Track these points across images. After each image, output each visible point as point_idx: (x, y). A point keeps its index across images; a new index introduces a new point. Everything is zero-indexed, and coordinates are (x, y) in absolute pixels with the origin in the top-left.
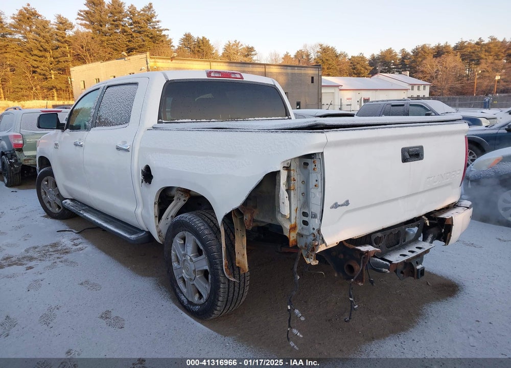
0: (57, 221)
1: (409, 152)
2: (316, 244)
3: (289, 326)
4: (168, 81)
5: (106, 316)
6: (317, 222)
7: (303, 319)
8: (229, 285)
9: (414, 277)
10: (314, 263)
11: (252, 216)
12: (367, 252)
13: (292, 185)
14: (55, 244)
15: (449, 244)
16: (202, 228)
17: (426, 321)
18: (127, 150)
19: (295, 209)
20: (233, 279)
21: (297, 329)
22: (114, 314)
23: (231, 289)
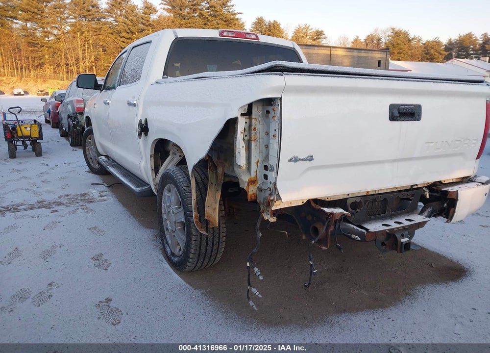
0: (96, 176)
1: (399, 109)
2: (272, 198)
3: (249, 285)
4: (177, 38)
5: (97, 258)
6: (273, 175)
7: (261, 278)
8: (201, 238)
9: (397, 250)
10: (273, 220)
11: (223, 170)
12: (332, 213)
13: (253, 135)
14: (85, 194)
15: (452, 222)
16: (181, 180)
17: (413, 302)
18: (134, 105)
19: (257, 161)
20: (204, 233)
21: (257, 288)
22: (104, 257)
23: (204, 243)
